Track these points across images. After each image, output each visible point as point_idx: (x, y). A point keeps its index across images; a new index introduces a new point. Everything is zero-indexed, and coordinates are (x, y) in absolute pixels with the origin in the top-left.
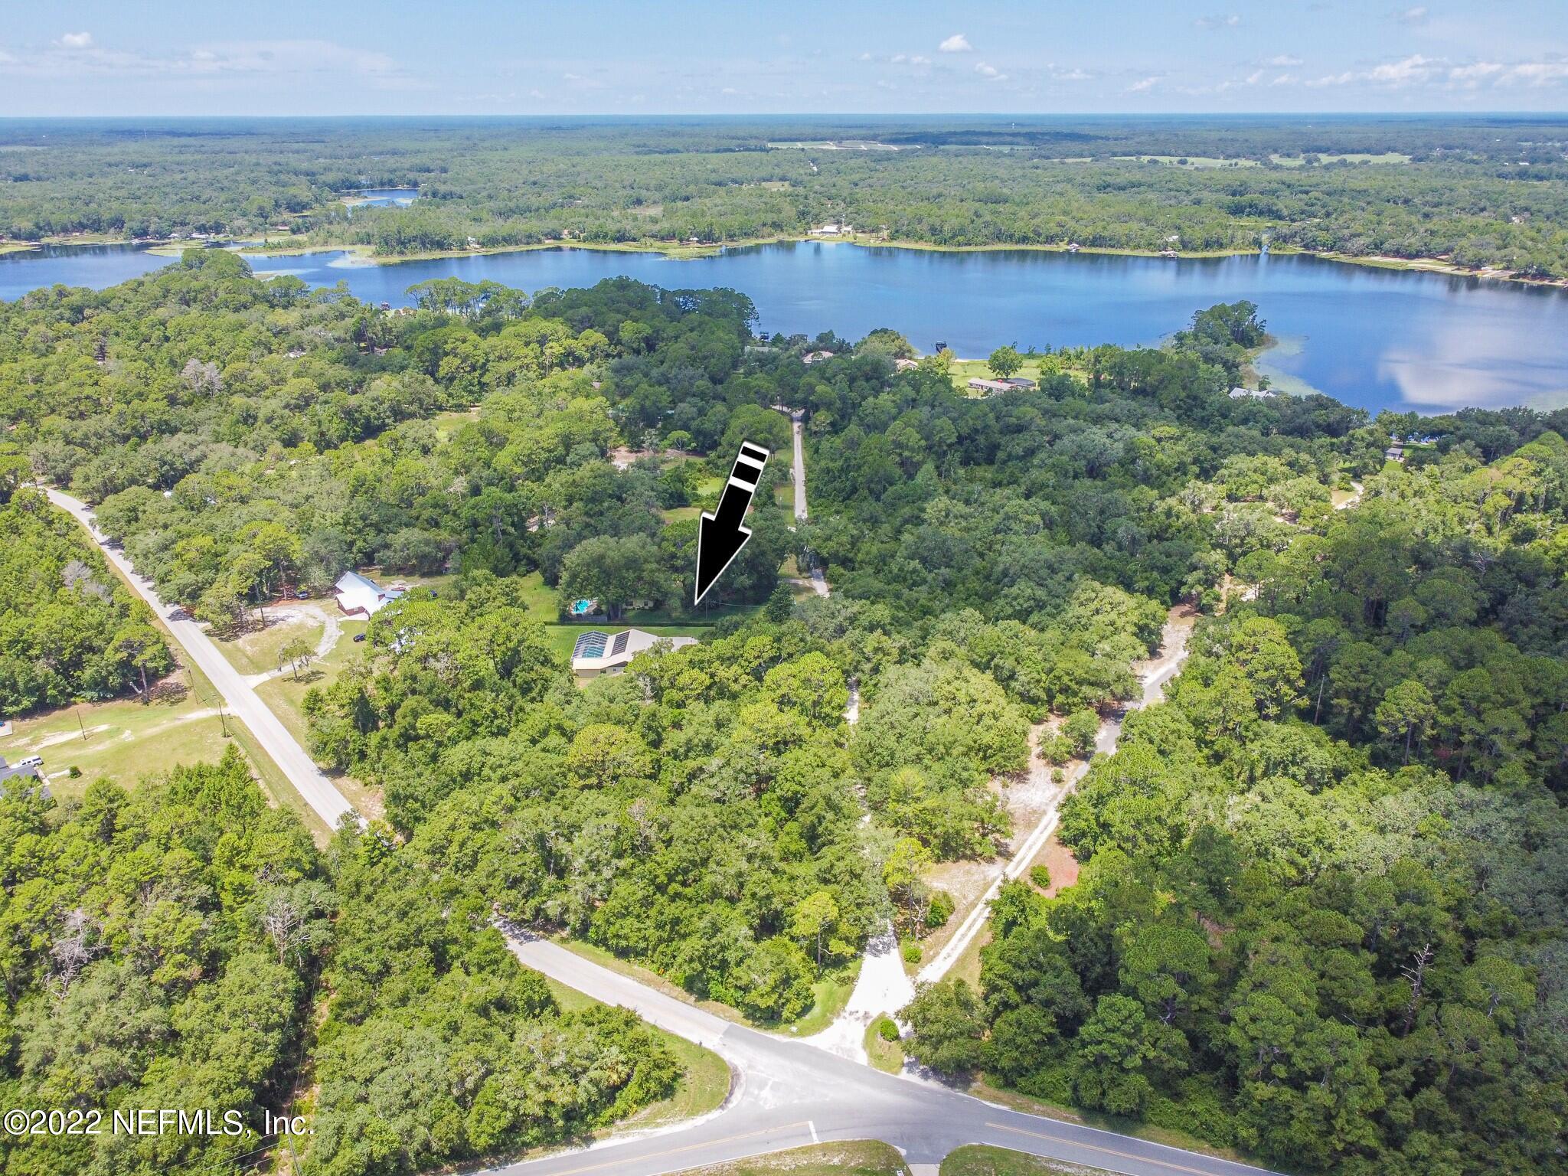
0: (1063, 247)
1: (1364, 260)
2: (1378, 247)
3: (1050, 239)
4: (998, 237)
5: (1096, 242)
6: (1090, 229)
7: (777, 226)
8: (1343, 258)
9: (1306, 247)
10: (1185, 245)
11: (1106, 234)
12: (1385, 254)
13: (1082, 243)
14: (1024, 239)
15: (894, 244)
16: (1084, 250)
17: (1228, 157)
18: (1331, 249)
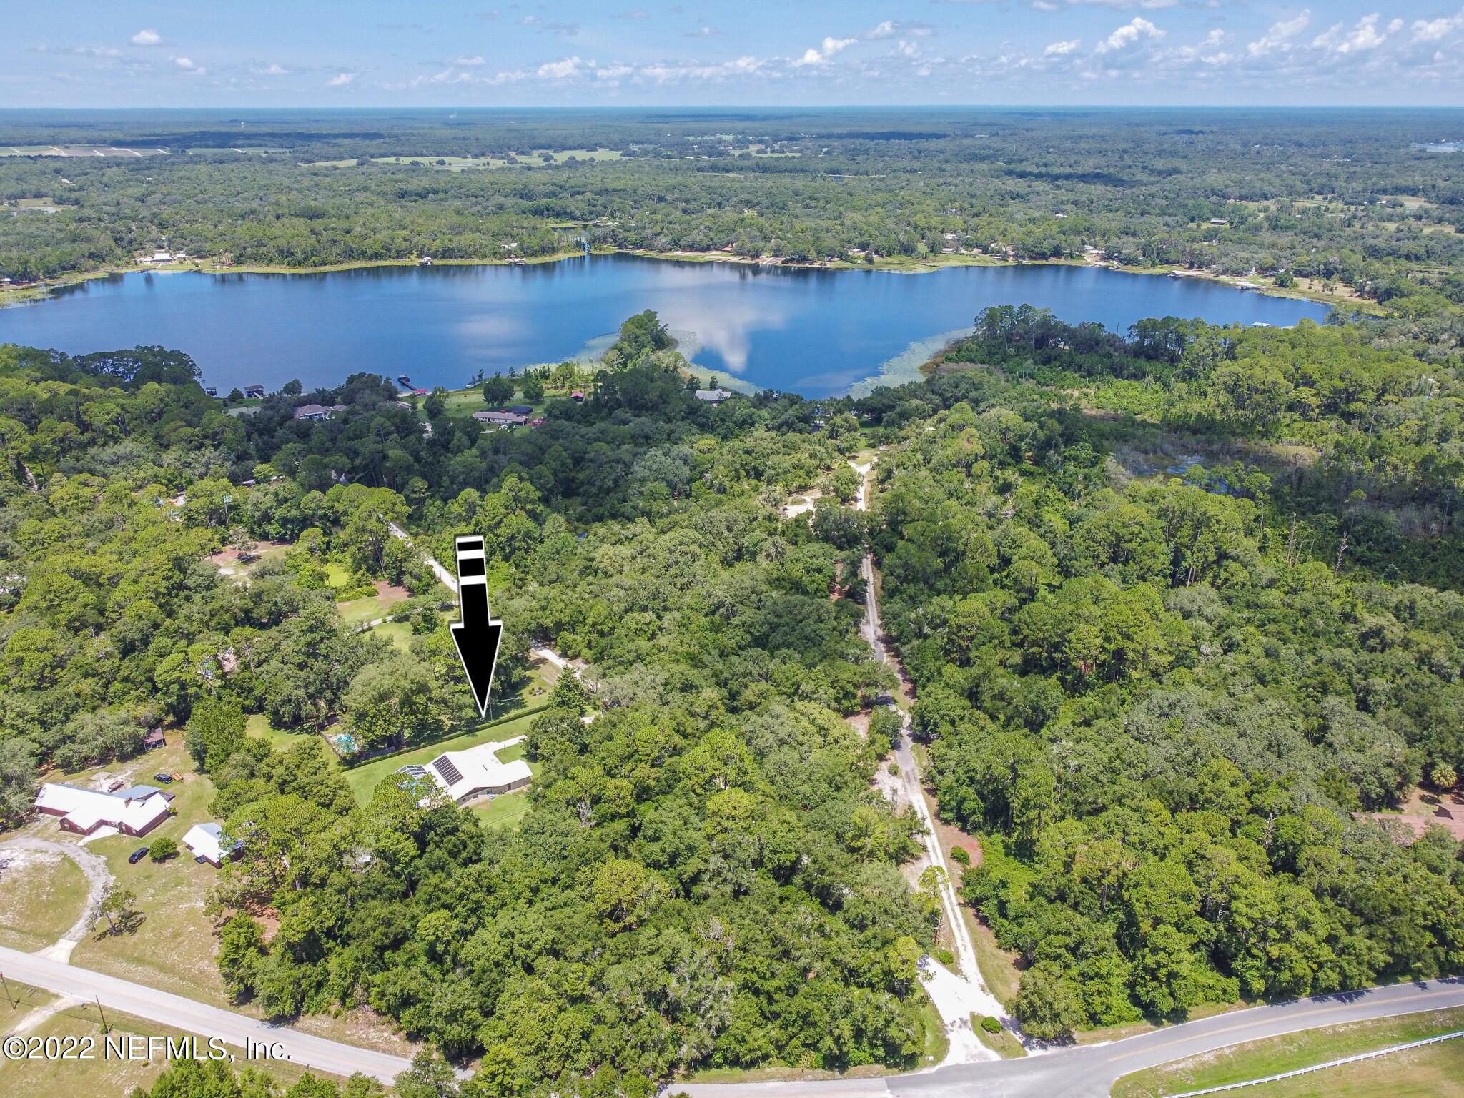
0: (415, 261)
1: (669, 255)
2: (676, 244)
3: (401, 254)
4: (350, 254)
5: (445, 254)
6: (438, 243)
7: (98, 257)
8: (654, 255)
9: (620, 246)
10: (525, 251)
11: (453, 246)
12: (684, 250)
13: (434, 256)
14: (376, 256)
15: (243, 269)
16: (437, 262)
17: (475, 156)
18: (640, 247)
